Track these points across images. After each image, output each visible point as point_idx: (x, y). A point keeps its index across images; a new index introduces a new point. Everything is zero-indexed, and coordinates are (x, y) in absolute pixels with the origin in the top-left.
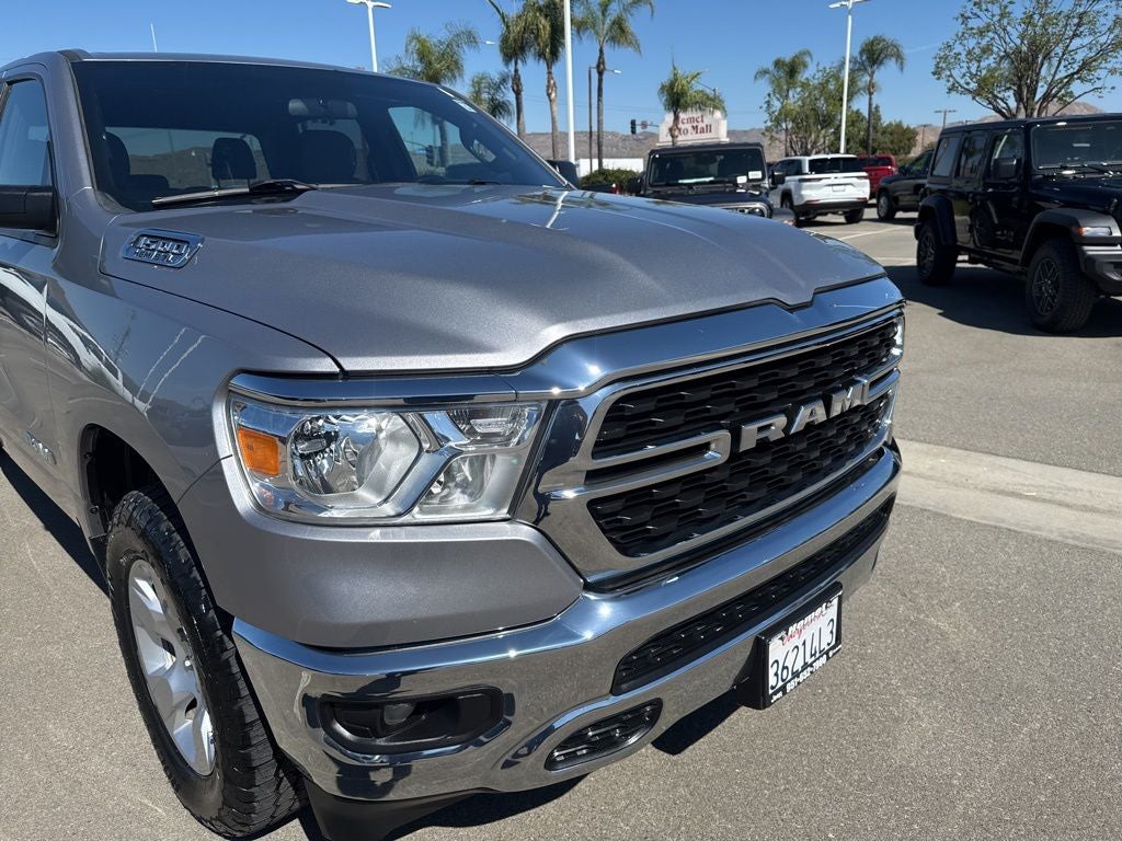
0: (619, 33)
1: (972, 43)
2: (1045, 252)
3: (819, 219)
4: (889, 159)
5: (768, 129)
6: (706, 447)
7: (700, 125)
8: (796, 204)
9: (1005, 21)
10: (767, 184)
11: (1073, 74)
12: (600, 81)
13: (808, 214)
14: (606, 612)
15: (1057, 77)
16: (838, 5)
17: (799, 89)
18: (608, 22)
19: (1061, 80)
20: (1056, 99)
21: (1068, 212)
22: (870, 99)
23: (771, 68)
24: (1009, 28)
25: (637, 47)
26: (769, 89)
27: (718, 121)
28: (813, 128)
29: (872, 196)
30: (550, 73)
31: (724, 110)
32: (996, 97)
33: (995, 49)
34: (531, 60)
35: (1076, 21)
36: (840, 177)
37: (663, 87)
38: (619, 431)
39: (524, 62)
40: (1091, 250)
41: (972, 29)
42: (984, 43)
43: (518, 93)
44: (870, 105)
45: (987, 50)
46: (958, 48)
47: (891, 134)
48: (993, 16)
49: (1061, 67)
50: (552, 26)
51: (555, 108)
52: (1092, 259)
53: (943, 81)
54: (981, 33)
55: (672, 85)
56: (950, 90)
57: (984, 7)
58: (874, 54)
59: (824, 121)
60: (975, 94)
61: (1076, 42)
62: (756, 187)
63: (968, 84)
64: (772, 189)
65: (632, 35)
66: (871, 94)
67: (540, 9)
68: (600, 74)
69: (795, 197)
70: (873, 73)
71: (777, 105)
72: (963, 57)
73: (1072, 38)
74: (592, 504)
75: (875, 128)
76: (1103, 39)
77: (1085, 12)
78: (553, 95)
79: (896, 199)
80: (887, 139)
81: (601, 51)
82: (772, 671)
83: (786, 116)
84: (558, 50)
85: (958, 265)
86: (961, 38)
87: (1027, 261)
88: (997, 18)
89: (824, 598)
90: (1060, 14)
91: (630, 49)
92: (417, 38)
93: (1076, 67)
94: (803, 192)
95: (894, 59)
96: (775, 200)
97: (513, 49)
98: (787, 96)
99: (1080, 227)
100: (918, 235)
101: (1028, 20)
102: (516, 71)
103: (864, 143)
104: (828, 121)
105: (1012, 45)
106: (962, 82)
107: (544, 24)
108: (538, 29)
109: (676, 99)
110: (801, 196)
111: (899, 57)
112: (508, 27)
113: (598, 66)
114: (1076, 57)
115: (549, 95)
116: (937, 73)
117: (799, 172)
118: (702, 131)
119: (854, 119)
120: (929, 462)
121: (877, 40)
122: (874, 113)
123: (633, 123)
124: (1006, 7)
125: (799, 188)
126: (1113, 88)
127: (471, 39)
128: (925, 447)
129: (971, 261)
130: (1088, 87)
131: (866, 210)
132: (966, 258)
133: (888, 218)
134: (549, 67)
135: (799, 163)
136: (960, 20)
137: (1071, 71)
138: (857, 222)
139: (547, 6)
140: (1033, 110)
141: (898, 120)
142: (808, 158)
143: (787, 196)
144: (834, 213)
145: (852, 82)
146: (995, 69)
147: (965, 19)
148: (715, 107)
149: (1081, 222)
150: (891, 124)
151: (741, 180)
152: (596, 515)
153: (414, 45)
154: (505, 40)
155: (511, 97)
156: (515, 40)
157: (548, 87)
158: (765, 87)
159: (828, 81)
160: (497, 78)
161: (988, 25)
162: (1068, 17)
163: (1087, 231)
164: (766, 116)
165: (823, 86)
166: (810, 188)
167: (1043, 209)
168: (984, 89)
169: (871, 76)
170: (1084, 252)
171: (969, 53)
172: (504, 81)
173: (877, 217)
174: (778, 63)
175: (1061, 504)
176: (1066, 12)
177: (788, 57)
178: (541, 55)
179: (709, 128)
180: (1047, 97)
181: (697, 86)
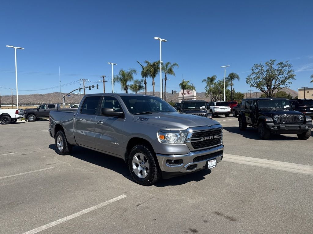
0: (170, 71)
1: (255, 76)
2: (260, 124)
3: (219, 116)
4: (236, 102)
5: (206, 94)
6: (201, 139)
7: (189, 92)
8: (213, 112)
9: (262, 71)
10: (206, 109)
11: (280, 83)
12: (165, 82)
13: (216, 115)
14: (192, 154)
15: (276, 84)
16: (222, 67)
17: (213, 85)
18: (167, 69)
19: (277, 85)
20: (276, 89)
21: (264, 117)
22: (232, 87)
23: (207, 79)
24: (263, 73)
25: (174, 75)
26: (206, 84)
27: (194, 92)
28: (217, 94)
29: (231, 111)
30: (153, 80)
31: (195, 90)
32: (261, 88)
33: (261, 77)
34: (149, 77)
35: (279, 71)
36: (223, 107)
37: (180, 84)
38: (193, 136)
39: (147, 77)
40: (268, 124)
41: (254, 73)
42: (258, 76)
43: (145, 84)
44: (232, 89)
45: (259, 77)
46: (252, 77)
47: (238, 95)
48: (259, 70)
49: (277, 81)
50: (154, 70)
51: (154, 88)
52: (268, 125)
53: (249, 84)
54: (257, 73)
55: (183, 83)
56: (251, 86)
57: (257, 68)
58: (232, 77)
59: (220, 92)
60: (257, 87)
61: (280, 76)
62: (204, 110)
63: (255, 85)
64: (207, 110)
65: (173, 72)
66: (232, 86)
67: (151, 66)
68: (165, 80)
69: (213, 111)
70: (232, 81)
71: (208, 88)
72: (253, 79)
73: (279, 75)
74: (191, 143)
75: (233, 94)
76: (286, 76)
77: (281, 69)
78: (154, 85)
79: (237, 112)
80: (237, 96)
81: (166, 75)
82: (209, 165)
83: (211, 91)
84: (155, 75)
85: (247, 127)
86: (252, 74)
87: (258, 126)
88: (260, 70)
89: (214, 159)
90: (275, 69)
91: (173, 75)
92: (122, 71)
93: (280, 81)
94: (215, 110)
95: (237, 78)
96: (208, 111)
97: (144, 74)
98: (211, 86)
99: (266, 119)
100: (239, 120)
101: (268, 71)
102: (145, 79)
103: (231, 97)
104: (221, 92)
105: (264, 76)
106: (253, 84)
107: (152, 69)
108: (151, 70)
109: (184, 87)
110: (214, 111)
111: (238, 78)
112: (144, 69)
113: (165, 79)
114: (280, 79)
115: (153, 85)
116: (247, 82)
117: (214, 105)
118: (190, 94)
119: (228, 92)
120: (235, 157)
121: (233, 74)
122: (233, 90)
123: (172, 91)
124: (262, 68)
125: (214, 109)
126: (290, 87)
127: (135, 71)
128: (235, 155)
129: (250, 126)
130: (284, 86)
131: (230, 114)
132: (249, 125)
133: (235, 116)
134: (153, 78)
135: (214, 103)
136: (252, 70)
137: (279, 82)
138: (228, 117)
139: (153, 65)
140: (271, 91)
141: (239, 92)
142: (215, 102)
143: (211, 110)
144: (222, 115)
145: (227, 83)
146: (261, 82)
147: (253, 70)
148: (193, 89)
149: (266, 118)
150: (237, 93)
151: (201, 108)
152: (192, 144)
153: (121, 73)
154: (143, 72)
155: (144, 85)
156: (145, 72)
157: (153, 83)
158: (205, 84)
159: (221, 83)
160: (140, 81)
161: (258, 72)
162: (277, 70)
163: (267, 120)
164: (206, 91)
165: (220, 84)
166: (216, 109)
167: (260, 116)
168: (259, 86)
169: (232, 82)
170: (267, 124)
171: (254, 78)
172: (142, 81)
173: (233, 116)
174: (208, 78)
175: (255, 162)
176: (277, 69)
177: (211, 76)
178: (151, 76)
179: (191, 93)
180: (274, 88)
181: (189, 84)
